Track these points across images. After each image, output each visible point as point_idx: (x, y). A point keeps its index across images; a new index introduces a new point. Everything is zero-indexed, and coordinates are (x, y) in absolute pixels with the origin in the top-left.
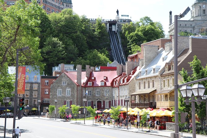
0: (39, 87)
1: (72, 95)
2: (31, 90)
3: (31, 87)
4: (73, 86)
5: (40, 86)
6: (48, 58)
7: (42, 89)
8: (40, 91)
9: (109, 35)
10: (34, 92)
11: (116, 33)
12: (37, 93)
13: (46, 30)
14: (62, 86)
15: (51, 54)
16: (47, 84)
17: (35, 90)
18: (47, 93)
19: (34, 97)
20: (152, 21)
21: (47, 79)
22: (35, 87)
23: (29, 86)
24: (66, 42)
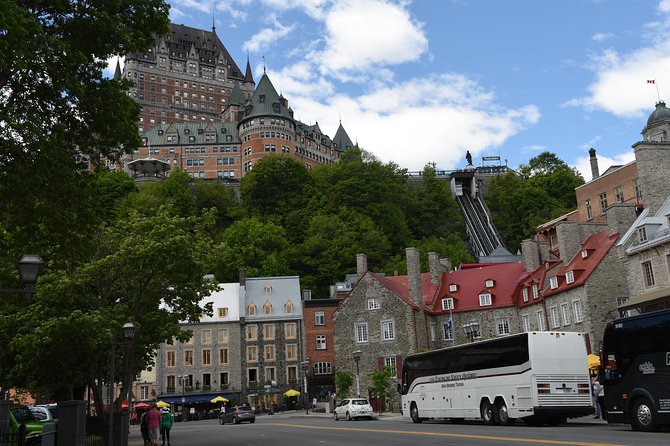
0: (299, 330)
1: (399, 337)
2: (280, 341)
3: (280, 333)
4: (399, 309)
5: (303, 329)
6: (317, 266)
7: (307, 335)
8: (304, 342)
9: (459, 205)
10: (286, 345)
11: (476, 200)
12: (296, 349)
13: (306, 203)
14: (367, 312)
15: (324, 253)
16: (322, 322)
17: (290, 341)
18: (324, 346)
19: (288, 359)
20: (561, 162)
21: (319, 309)
22: (291, 332)
23: (274, 329)
24: (358, 224)
